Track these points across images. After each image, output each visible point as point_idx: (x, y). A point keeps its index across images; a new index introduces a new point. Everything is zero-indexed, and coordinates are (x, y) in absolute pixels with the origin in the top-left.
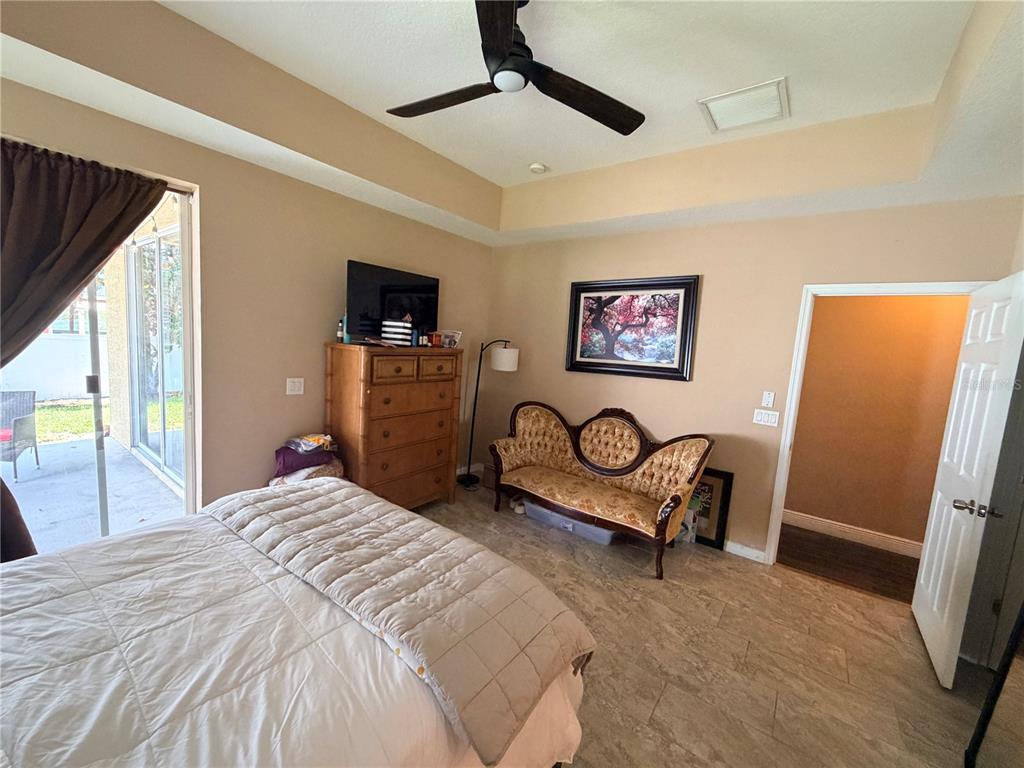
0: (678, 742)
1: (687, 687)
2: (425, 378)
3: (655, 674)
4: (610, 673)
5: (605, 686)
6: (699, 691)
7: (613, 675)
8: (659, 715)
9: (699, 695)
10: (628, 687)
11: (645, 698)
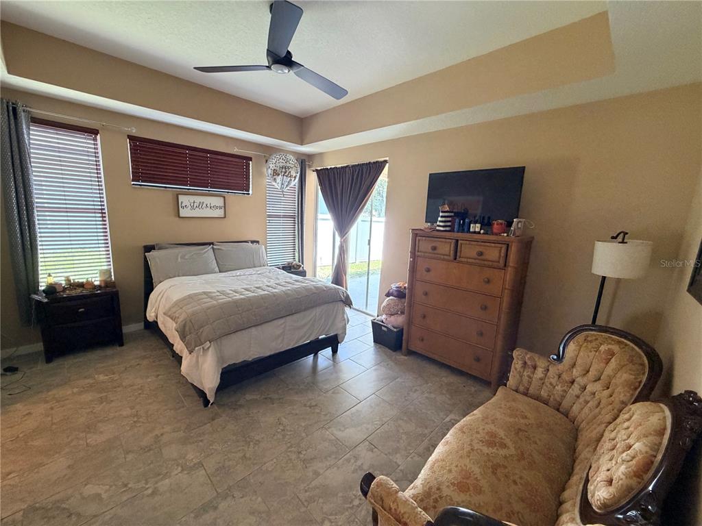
0: (179, 474)
1: (205, 508)
2: (463, 260)
3: (229, 488)
4: (248, 455)
5: (239, 448)
6: (196, 517)
7: (244, 456)
8: (201, 473)
9: (192, 515)
10: (230, 463)
11: (217, 470)
